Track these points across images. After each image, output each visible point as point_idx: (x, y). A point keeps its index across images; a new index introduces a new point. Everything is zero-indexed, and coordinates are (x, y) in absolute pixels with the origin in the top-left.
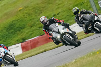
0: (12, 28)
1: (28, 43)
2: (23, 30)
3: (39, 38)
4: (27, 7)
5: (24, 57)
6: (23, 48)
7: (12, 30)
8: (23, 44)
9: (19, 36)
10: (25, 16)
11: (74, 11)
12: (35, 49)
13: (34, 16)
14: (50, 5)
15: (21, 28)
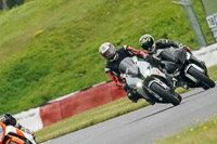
0: (20, 74)
1: (54, 107)
2: (45, 79)
3: (78, 97)
4: (54, 28)
5: (46, 136)
6: (45, 117)
8: (45, 108)
9: (36, 92)
10: (49, 49)
11: (144, 41)
12: (70, 119)
13: (67, 49)
14: (103, 24)
15: (41, 75)
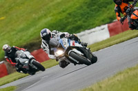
0: (95, 3)
6: (111, 31)
7: (96, 7)
8: (111, 25)
15: (108, 4)
